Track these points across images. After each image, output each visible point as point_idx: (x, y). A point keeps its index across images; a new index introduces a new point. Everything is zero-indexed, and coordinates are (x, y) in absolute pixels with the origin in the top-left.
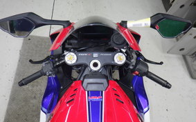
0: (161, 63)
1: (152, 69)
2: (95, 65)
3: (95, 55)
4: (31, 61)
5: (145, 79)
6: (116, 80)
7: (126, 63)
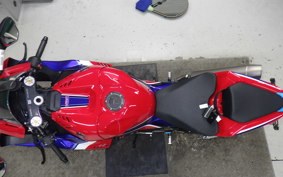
0: (25, 44)
1: (32, 53)
2: (38, 100)
3: (29, 102)
4: (43, 163)
5: (43, 58)
6: (52, 85)
7: (32, 75)
